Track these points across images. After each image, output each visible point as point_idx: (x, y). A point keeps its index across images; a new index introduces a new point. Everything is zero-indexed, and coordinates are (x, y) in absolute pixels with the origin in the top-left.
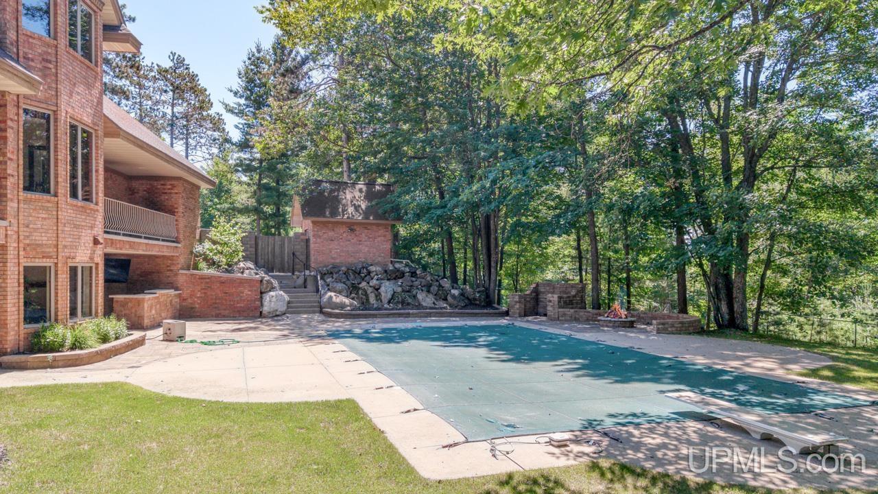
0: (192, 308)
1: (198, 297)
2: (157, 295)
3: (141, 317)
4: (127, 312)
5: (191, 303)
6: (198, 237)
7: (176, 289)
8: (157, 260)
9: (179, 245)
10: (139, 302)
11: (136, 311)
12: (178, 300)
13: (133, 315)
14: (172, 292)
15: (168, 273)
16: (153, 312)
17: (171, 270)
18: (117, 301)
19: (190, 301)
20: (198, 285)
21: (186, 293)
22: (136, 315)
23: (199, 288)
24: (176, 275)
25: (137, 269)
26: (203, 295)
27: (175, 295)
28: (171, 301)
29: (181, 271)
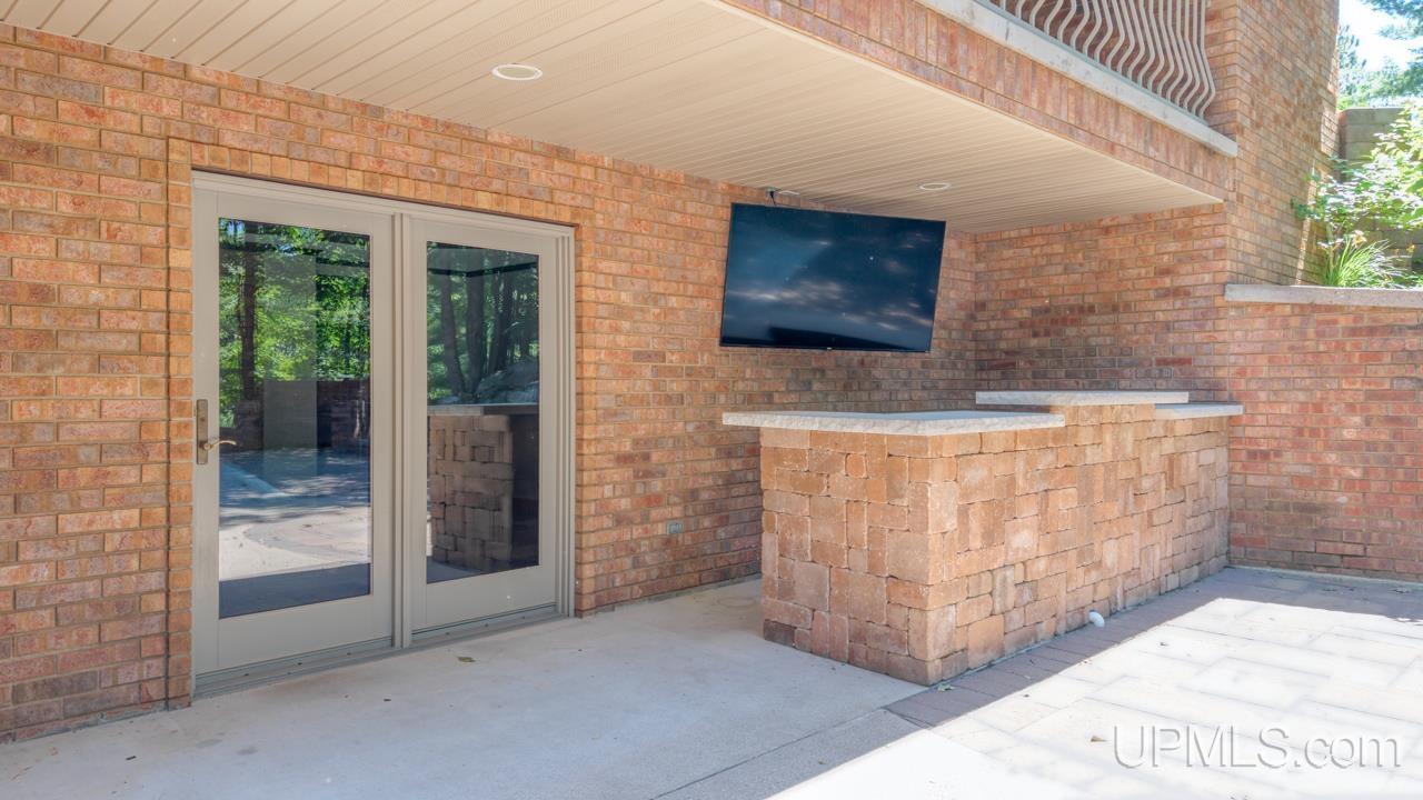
0: (1308, 509)
1: (1345, 447)
2: (1055, 422)
3: (908, 589)
4: (826, 531)
5: (1301, 481)
6: (1328, 144)
7: (1207, 392)
8: (1105, 242)
9: (1227, 147)
10: (893, 466)
11: (875, 535)
12: (1217, 457)
13: (860, 561)
14: (1171, 408)
15: (1164, 310)
16: (1023, 539)
17: (1176, 292)
18: (778, 455)
19: (1291, 464)
20: (1349, 371)
21: (1269, 417)
22: (873, 569)
23: (1355, 388)
24: (1208, 315)
25: (1017, 294)
26: (1384, 434)
27: (1203, 429)
28: (1172, 461)
29: (1237, 294)
